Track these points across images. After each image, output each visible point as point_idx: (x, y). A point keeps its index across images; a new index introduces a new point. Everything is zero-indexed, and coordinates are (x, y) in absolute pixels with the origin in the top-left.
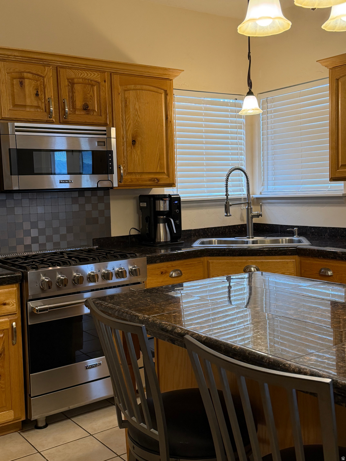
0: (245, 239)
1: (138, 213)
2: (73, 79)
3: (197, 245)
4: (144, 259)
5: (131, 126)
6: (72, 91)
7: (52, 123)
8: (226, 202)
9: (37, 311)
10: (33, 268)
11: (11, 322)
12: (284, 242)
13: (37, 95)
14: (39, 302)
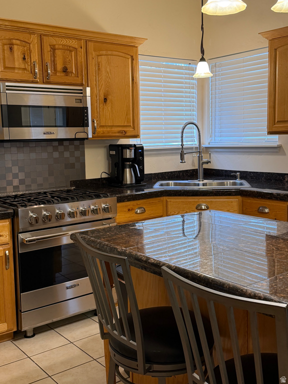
0: (196, 182)
1: (108, 159)
2: (54, 45)
3: (157, 187)
4: (115, 198)
5: (103, 86)
6: (54, 55)
7: (37, 83)
8: (182, 151)
9: (27, 242)
10: (22, 206)
11: (5, 250)
12: (228, 184)
13: (24, 59)
14: (28, 234)
